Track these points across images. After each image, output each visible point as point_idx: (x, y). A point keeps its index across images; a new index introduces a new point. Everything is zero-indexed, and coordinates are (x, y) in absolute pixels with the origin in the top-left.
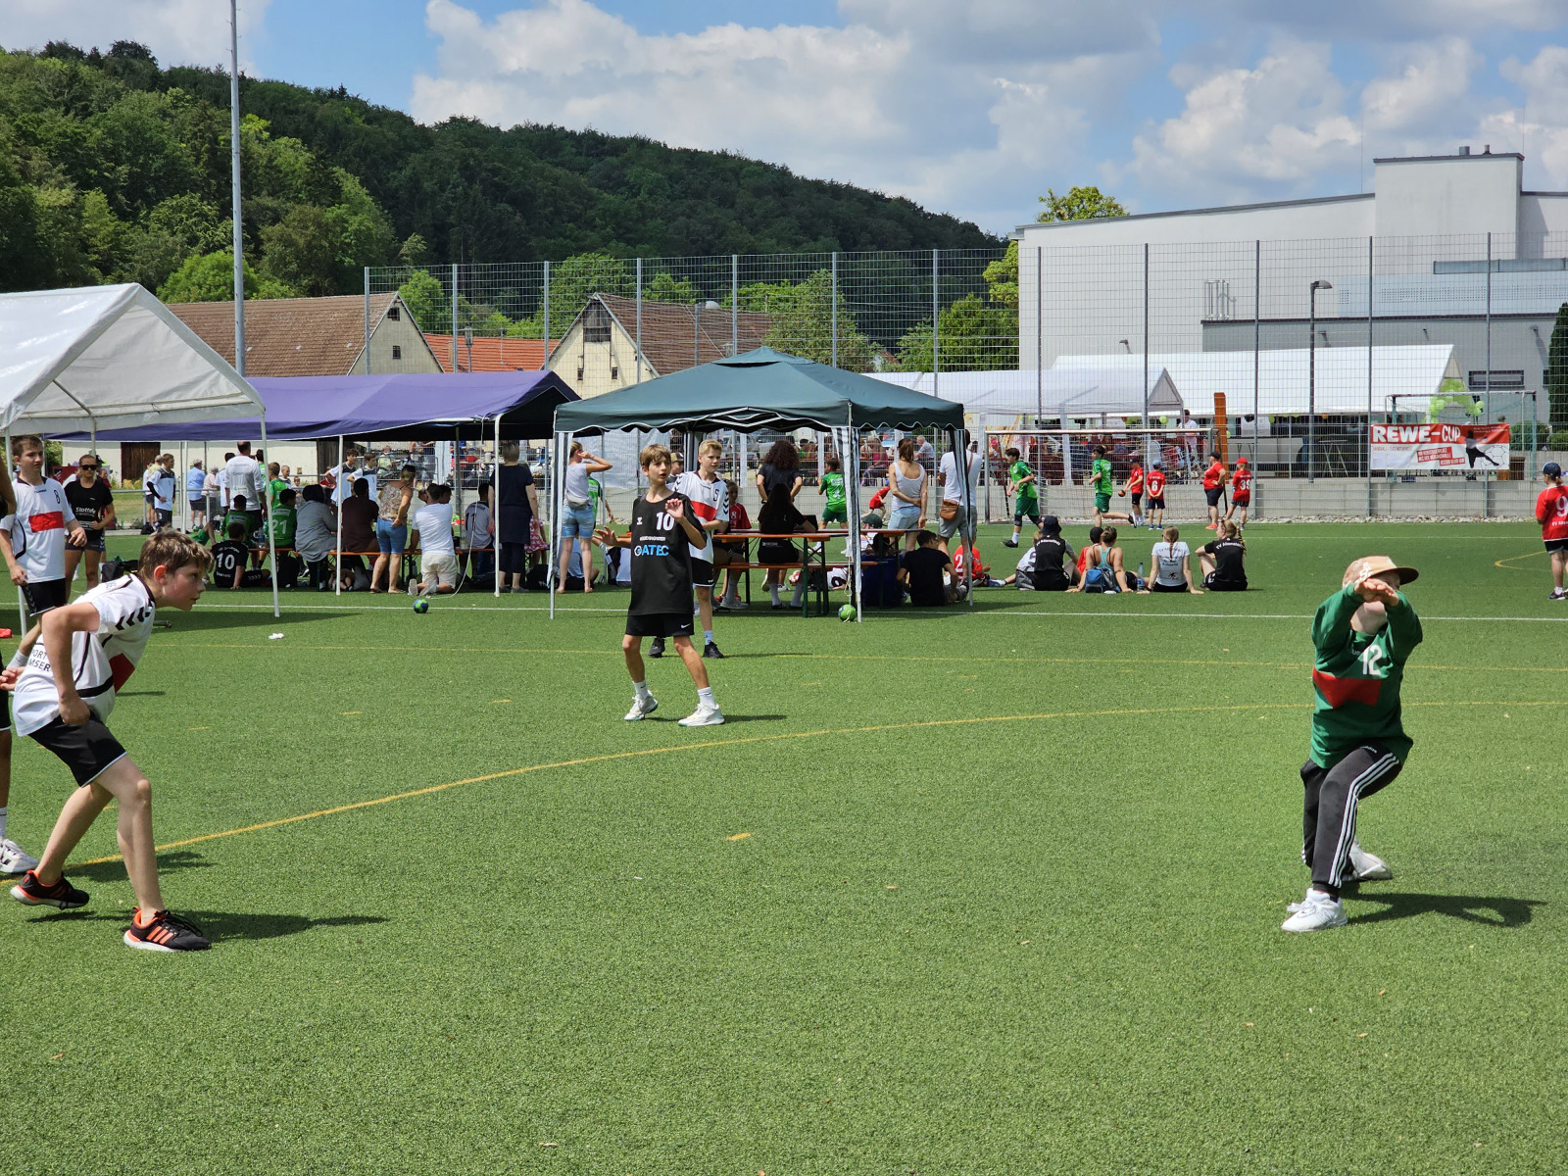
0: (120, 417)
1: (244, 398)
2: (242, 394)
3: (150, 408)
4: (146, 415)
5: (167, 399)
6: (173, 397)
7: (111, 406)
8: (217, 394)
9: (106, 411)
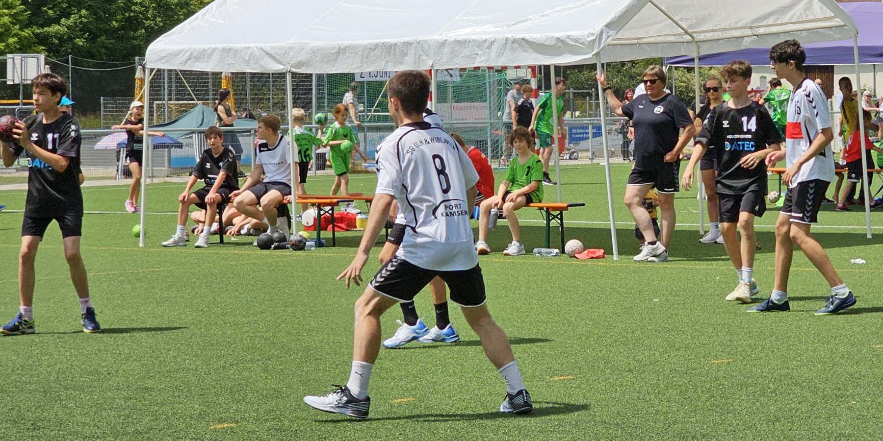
0: (721, 41)
1: (838, 22)
2: (835, 17)
3: (749, 32)
4: (746, 39)
5: (764, 23)
6: (770, 21)
7: (712, 31)
8: (811, 17)
9: (709, 36)
